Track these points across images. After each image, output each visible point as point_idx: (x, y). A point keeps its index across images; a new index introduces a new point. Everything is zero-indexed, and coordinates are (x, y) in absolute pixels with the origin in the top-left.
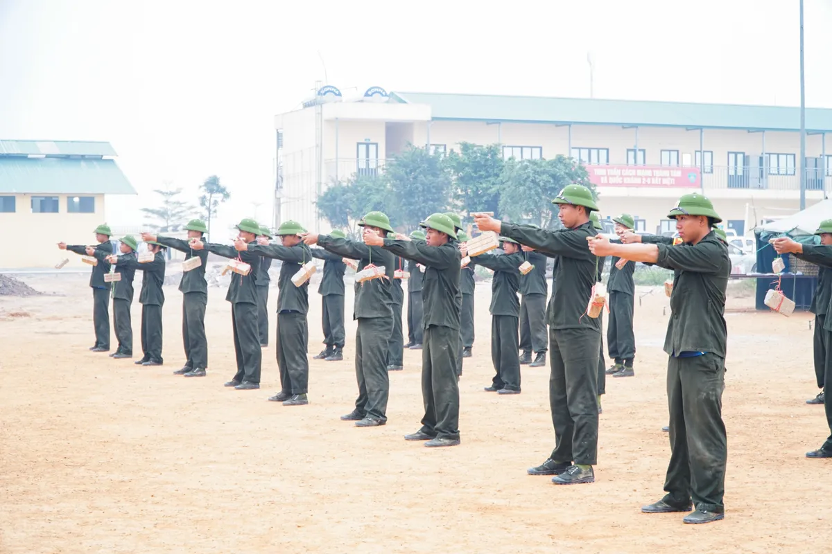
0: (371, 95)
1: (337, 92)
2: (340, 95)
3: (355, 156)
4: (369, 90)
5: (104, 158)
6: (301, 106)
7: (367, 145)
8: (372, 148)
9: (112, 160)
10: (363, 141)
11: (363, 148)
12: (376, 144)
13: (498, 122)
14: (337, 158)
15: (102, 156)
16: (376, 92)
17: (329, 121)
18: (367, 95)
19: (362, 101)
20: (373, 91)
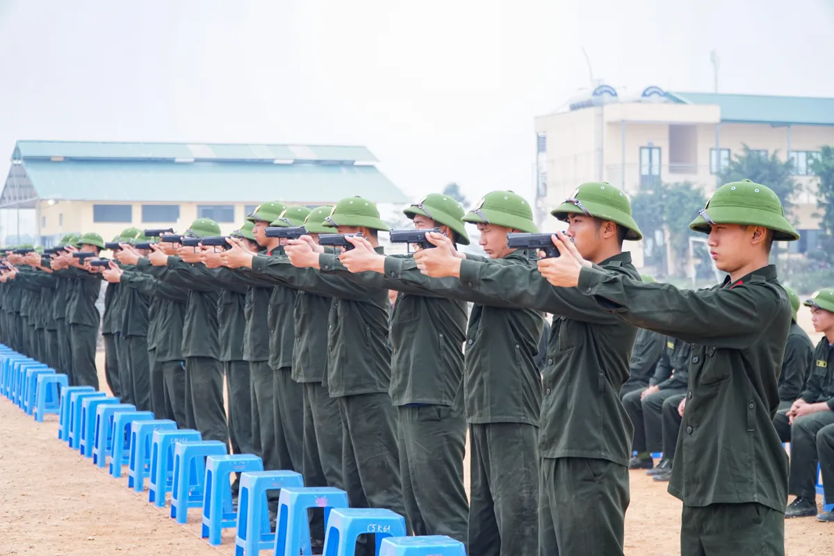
0: (649, 95)
1: (613, 93)
2: (616, 95)
3: (638, 161)
4: (647, 89)
5: (356, 163)
6: (567, 108)
7: (651, 149)
8: (655, 152)
9: (371, 167)
10: (645, 144)
11: (646, 153)
12: (660, 148)
13: (787, 124)
14: (624, 164)
15: (354, 161)
16: (655, 92)
17: (610, 124)
18: (644, 95)
19: (639, 101)
20: (651, 90)
